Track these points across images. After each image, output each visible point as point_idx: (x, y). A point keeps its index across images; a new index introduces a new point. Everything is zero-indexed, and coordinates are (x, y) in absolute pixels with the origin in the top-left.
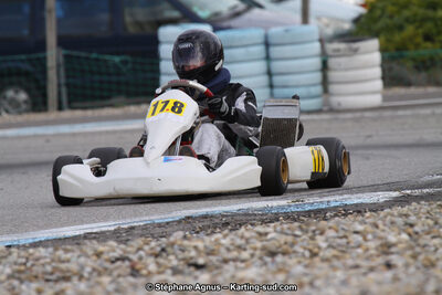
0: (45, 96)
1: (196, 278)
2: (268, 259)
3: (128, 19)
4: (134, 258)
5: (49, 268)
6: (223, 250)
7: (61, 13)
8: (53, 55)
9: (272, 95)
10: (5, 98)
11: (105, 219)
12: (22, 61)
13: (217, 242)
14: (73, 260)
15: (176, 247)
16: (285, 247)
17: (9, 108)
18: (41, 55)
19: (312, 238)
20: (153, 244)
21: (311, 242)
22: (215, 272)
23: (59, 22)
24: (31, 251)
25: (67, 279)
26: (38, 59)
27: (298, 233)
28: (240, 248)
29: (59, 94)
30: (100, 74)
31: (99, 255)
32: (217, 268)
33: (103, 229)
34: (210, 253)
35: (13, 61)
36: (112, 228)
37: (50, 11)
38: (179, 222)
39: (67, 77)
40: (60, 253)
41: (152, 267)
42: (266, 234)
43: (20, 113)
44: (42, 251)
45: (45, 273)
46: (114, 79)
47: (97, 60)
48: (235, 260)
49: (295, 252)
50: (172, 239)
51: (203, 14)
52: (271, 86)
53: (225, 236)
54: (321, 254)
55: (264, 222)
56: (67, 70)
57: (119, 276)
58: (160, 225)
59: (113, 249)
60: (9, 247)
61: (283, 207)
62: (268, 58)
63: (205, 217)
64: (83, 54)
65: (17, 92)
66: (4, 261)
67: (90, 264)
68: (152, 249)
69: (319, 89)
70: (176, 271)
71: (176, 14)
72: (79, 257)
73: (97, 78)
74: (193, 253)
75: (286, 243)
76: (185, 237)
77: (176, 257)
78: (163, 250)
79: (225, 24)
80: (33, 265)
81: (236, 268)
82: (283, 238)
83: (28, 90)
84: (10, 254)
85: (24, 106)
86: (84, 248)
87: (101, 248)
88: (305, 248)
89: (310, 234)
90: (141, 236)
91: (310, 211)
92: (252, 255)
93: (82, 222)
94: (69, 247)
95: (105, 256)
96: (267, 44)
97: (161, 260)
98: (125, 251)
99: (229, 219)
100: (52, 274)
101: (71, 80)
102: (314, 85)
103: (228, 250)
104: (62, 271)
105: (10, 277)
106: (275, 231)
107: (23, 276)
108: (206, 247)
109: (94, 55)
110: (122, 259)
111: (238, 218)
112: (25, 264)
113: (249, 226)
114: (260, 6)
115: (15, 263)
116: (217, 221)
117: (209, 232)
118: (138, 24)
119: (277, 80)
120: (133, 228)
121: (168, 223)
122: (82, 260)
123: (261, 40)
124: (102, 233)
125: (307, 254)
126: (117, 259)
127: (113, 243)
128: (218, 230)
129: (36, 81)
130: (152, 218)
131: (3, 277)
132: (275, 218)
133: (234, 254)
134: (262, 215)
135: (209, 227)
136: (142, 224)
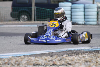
0: (31, 17)
2: (86, 63)
4: (54, 61)
5: (34, 62)
8: (34, 8)
9: (85, 20)
10: (22, 17)
11: (46, 50)
12: (26, 9)
13: (74, 58)
15: (64, 59)
16: (90, 60)
17: (23, 20)
19: (96, 58)
20: (58, 57)
21: (96, 59)
22: (74, 66)
24: (30, 57)
26: (30, 9)
27: (93, 57)
29: (35, 17)
30: (44, 13)
31: (46, 59)
32: (74, 64)
33: (46, 52)
34: (72, 60)
35: (24, 9)
36: (48, 52)
38: (64, 52)
39: (37, 13)
42: (85, 57)
43: (25, 21)
46: (48, 14)
47: (44, 10)
48: (78, 63)
49: (92, 62)
50: (63, 57)
52: (85, 18)
53: (76, 57)
54: (99, 63)
55: (84, 53)
56: (37, 12)
58: (59, 52)
60: (24, 56)
61: (88, 49)
62: (84, 11)
63: (70, 51)
64: (41, 8)
65: (24, 16)
66: (23, 60)
68: (58, 59)
69: (96, 20)
72: (41, 60)
73: (44, 14)
74: (68, 61)
75: (90, 59)
76: (66, 56)
77: (64, 61)
78: (61, 59)
79: (74, 3)
80: (30, 61)
81: (79, 65)
82: (89, 58)
83: (27, 16)
84: (25, 58)
85: (26, 19)
86: (42, 58)
88: (95, 61)
89: (96, 57)
90: (55, 55)
91: (95, 51)
92: (82, 62)
93: (41, 50)
94: (39, 57)
96: (84, 8)
97: (60, 62)
98: (52, 59)
99: (76, 52)
101: (38, 14)
102: (95, 18)
103: (76, 60)
104: (37, 63)
105: (25, 64)
106: (88, 56)
107: (28, 64)
108: (71, 59)
109: (43, 9)
110: (51, 61)
111: (78, 51)
113: (81, 54)
115: (26, 60)
116: (73, 52)
117: (71, 55)
119: (86, 17)
120: (53, 53)
121: (61, 52)
124: (46, 53)
125: (95, 62)
126: (50, 61)
127: (49, 57)
128: (73, 54)
129: (29, 14)
130: (57, 50)
131: (23, 64)
132: (87, 52)
133: (78, 61)
134: (84, 51)
135: (71, 53)
136: (55, 52)
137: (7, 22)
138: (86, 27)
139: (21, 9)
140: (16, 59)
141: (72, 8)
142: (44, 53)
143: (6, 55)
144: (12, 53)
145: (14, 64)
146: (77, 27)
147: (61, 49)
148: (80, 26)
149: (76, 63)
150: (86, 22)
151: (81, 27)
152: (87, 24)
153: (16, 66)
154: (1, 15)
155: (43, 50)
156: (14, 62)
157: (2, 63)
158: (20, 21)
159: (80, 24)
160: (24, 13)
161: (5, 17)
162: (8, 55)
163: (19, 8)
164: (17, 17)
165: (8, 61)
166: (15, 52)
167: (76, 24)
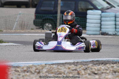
0: (56, 26)
1: (95, 77)
2: (114, 73)
3: (79, 8)
4: (79, 70)
5: (56, 71)
6: (102, 70)
7: (62, 5)
8: (59, 15)
9: (116, 30)
10: (46, 25)
11: (71, 59)
12: (51, 16)
13: (101, 68)
14: (63, 69)
15: (90, 68)
16: (118, 71)
17: (47, 28)
18: (56, 15)
22: (100, 76)
23: (61, 7)
24: (52, 66)
25: (61, 74)
26: (55, 16)
28: (107, 70)
31: (69, 68)
32: (100, 74)
33: (70, 62)
34: (99, 70)
35: (49, 16)
36: (73, 62)
37: (59, 4)
38: (90, 62)
39: (62, 21)
40: (59, 67)
41: (83, 73)
42: (114, 67)
44: (54, 66)
45: (55, 72)
48: (105, 73)
50: (89, 66)
51: (99, 8)
52: (116, 28)
53: (103, 66)
55: (112, 63)
57: (75, 74)
58: (85, 62)
59: (73, 67)
60: (46, 64)
61: (117, 60)
62: (115, 21)
63: (97, 61)
65: (49, 24)
66: (44, 68)
67: (67, 71)
68: (83, 68)
70: (89, 74)
71: (92, 7)
72: (64, 68)
74: (94, 70)
76: (92, 66)
77: (90, 71)
78: (86, 69)
79: (105, 11)
80: (52, 70)
81: (106, 75)
83: (52, 24)
84: (46, 66)
85: (50, 28)
86: (65, 66)
87: (70, 67)
90: (80, 64)
92: (110, 72)
93: (65, 59)
94: (61, 66)
95: (71, 69)
96: (116, 17)
97: (86, 71)
98: (76, 68)
99: (103, 62)
100: (57, 72)
103: (103, 70)
104: (60, 72)
105: (46, 72)
106: (116, 66)
107: (49, 72)
108: (97, 69)
111: (106, 62)
112: (50, 69)
113: (109, 64)
114: (114, 7)
115: (47, 69)
116: (100, 62)
117: (98, 65)
118: (82, 9)
120: (78, 62)
121: (87, 62)
122: (65, 69)
123: (114, 16)
126: (74, 70)
127: (73, 66)
128: (100, 65)
129: (54, 22)
130: (83, 60)
131: (44, 72)
132: (116, 63)
133: (105, 71)
134: (112, 62)
135: (98, 63)
136: (80, 61)
137: (29, 30)
138: (117, 38)
139: (45, 16)
140: (36, 67)
141: (102, 16)
142: (68, 63)
143: (26, 64)
144: (33, 61)
145: (33, 72)
146: (106, 37)
147: (88, 59)
148: (110, 36)
149: (103, 73)
150: (117, 33)
151: (111, 38)
152: (118, 35)
153: (36, 74)
154: (24, 23)
155: (68, 60)
156: (34, 70)
157: (21, 70)
158: (43, 29)
159: (110, 35)
160: (49, 21)
161: (27, 25)
162: (28, 64)
163: (43, 15)
164: (41, 26)
165: (27, 69)
166: (35, 61)
167: (105, 34)
